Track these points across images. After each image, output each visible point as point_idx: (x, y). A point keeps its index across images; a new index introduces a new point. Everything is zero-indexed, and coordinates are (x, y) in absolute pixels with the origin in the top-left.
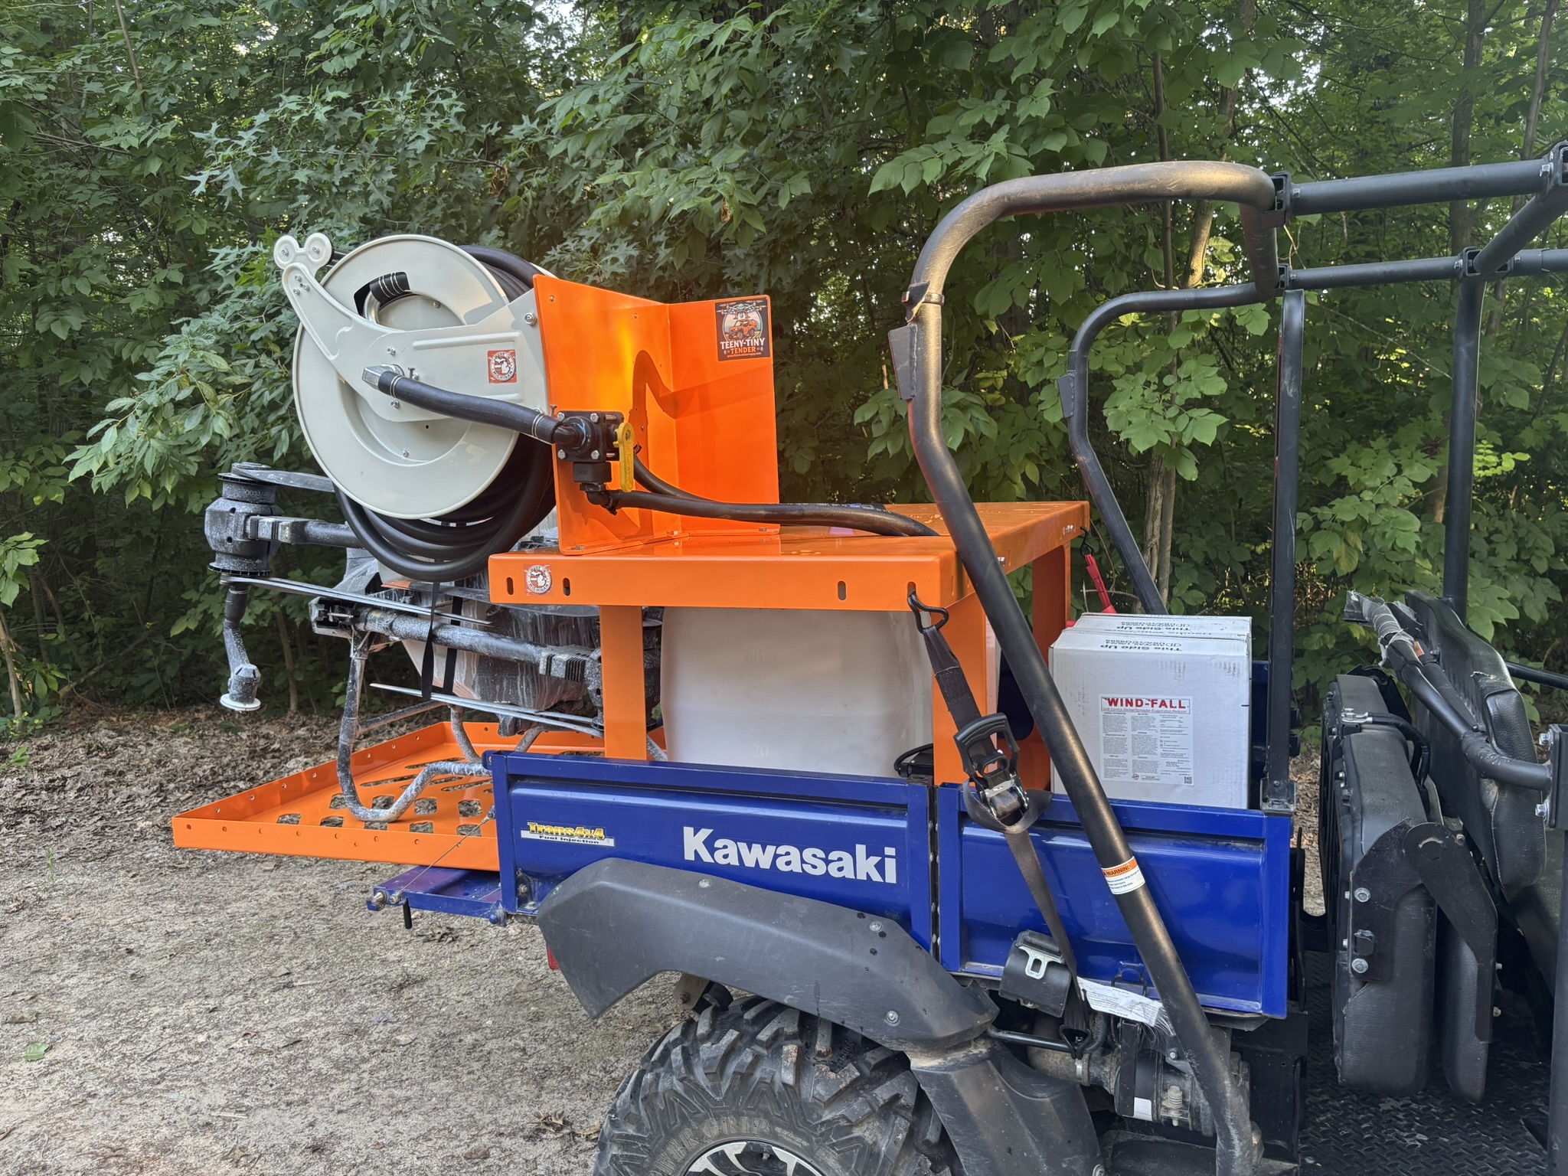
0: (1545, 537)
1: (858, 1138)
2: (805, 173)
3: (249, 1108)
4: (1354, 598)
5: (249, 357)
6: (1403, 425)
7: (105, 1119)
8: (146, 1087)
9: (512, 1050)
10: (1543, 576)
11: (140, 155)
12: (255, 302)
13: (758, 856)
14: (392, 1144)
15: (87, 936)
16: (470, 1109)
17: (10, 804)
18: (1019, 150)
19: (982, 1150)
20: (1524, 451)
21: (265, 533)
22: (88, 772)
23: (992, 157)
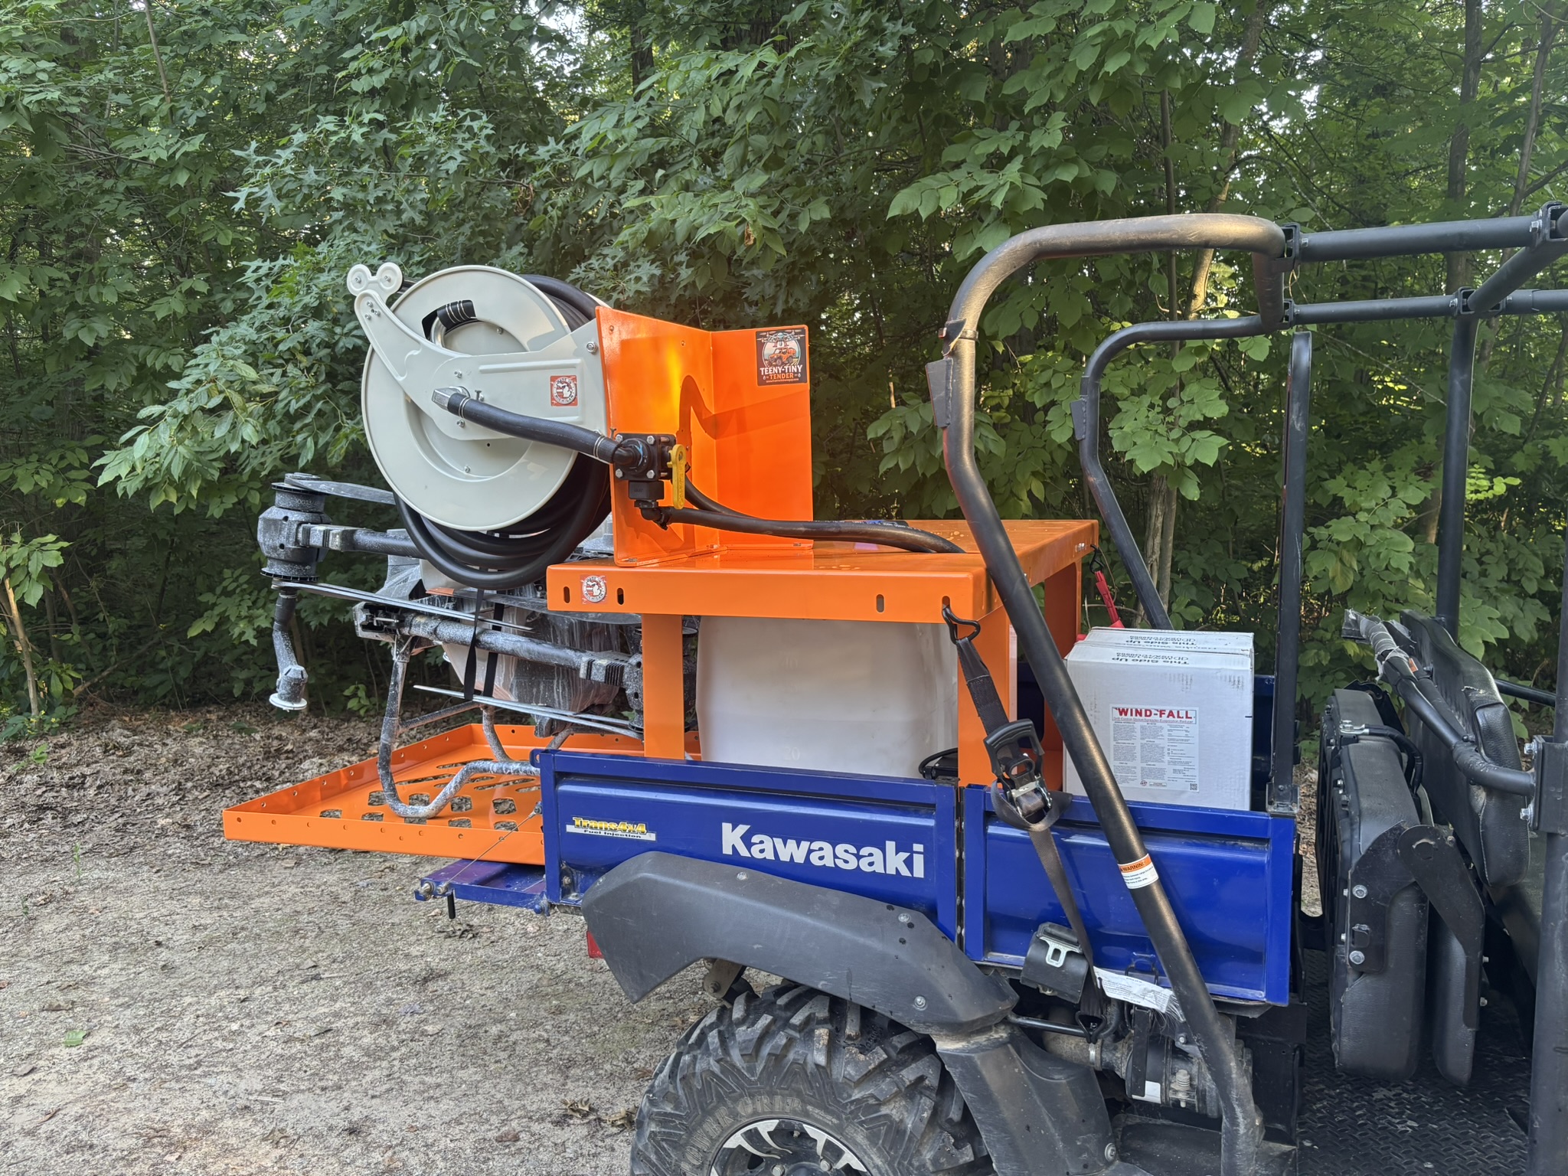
0: (1536, 559)
1: (886, 1116)
2: (824, 199)
3: (285, 1093)
4: (1352, 616)
5: (276, 366)
6: (1398, 448)
7: (146, 1102)
8: (184, 1072)
9: (538, 1040)
10: (1533, 596)
11: (167, 167)
12: (281, 312)
13: (793, 851)
14: (425, 1127)
15: (115, 928)
16: (499, 1096)
17: (30, 800)
18: (1032, 180)
19: (1002, 1126)
20: (1515, 475)
21: (316, 540)
22: (108, 769)
23: (1007, 187)
